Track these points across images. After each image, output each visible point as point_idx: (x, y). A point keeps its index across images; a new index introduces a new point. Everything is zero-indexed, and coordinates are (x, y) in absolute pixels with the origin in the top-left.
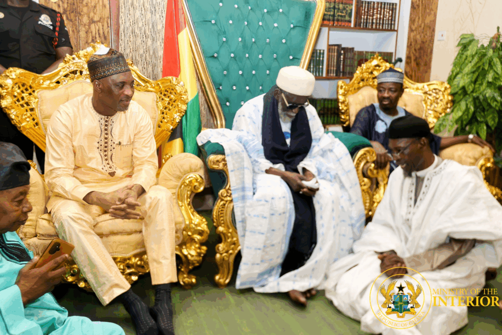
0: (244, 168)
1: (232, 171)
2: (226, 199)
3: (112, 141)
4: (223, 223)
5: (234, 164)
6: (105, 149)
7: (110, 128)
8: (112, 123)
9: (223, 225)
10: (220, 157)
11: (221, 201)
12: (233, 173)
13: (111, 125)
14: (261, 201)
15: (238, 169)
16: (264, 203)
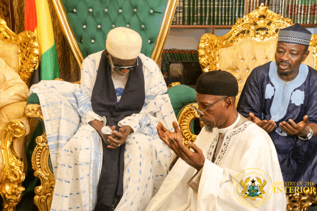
0: (59, 118)
1: (48, 120)
2: (42, 145)
4: (40, 167)
5: (49, 114)
9: (40, 169)
10: (35, 106)
11: (38, 147)
12: (49, 122)
14: (68, 151)
15: (54, 119)
16: (70, 153)
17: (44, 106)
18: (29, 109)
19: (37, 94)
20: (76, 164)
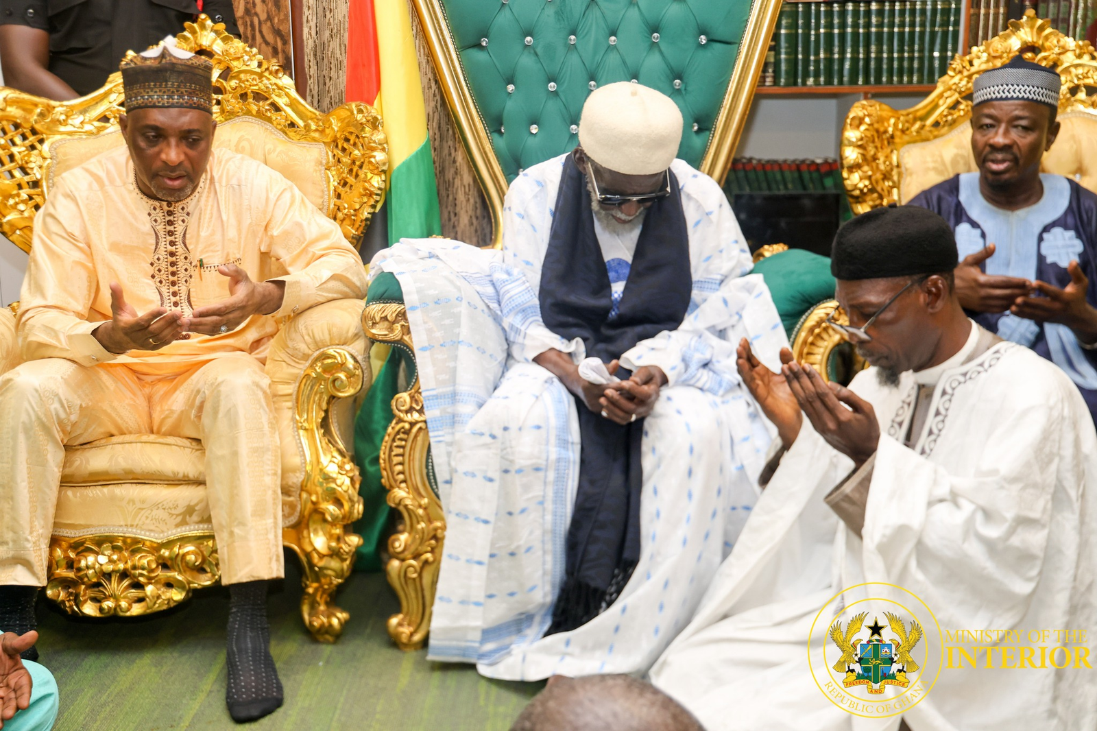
0: (456, 343)
1: (423, 349)
2: (409, 418)
3: (186, 258)
4: (404, 481)
5: (429, 331)
6: (171, 278)
7: (179, 228)
8: (186, 217)
9: (403, 485)
10: (392, 309)
11: (397, 423)
12: (427, 353)
13: (183, 221)
14: (482, 434)
15: (441, 345)
16: (488, 440)
17: (413, 308)
18: (374, 317)
19: (395, 274)
20: (506, 471)
